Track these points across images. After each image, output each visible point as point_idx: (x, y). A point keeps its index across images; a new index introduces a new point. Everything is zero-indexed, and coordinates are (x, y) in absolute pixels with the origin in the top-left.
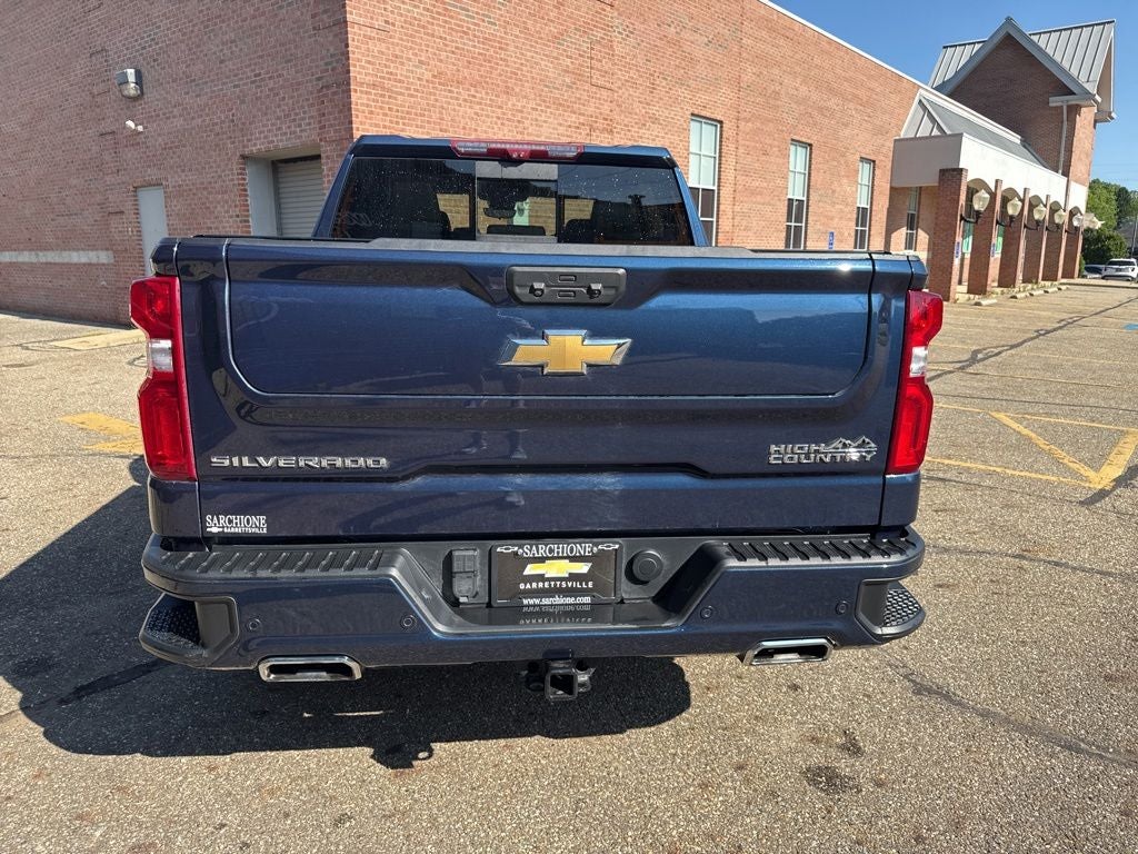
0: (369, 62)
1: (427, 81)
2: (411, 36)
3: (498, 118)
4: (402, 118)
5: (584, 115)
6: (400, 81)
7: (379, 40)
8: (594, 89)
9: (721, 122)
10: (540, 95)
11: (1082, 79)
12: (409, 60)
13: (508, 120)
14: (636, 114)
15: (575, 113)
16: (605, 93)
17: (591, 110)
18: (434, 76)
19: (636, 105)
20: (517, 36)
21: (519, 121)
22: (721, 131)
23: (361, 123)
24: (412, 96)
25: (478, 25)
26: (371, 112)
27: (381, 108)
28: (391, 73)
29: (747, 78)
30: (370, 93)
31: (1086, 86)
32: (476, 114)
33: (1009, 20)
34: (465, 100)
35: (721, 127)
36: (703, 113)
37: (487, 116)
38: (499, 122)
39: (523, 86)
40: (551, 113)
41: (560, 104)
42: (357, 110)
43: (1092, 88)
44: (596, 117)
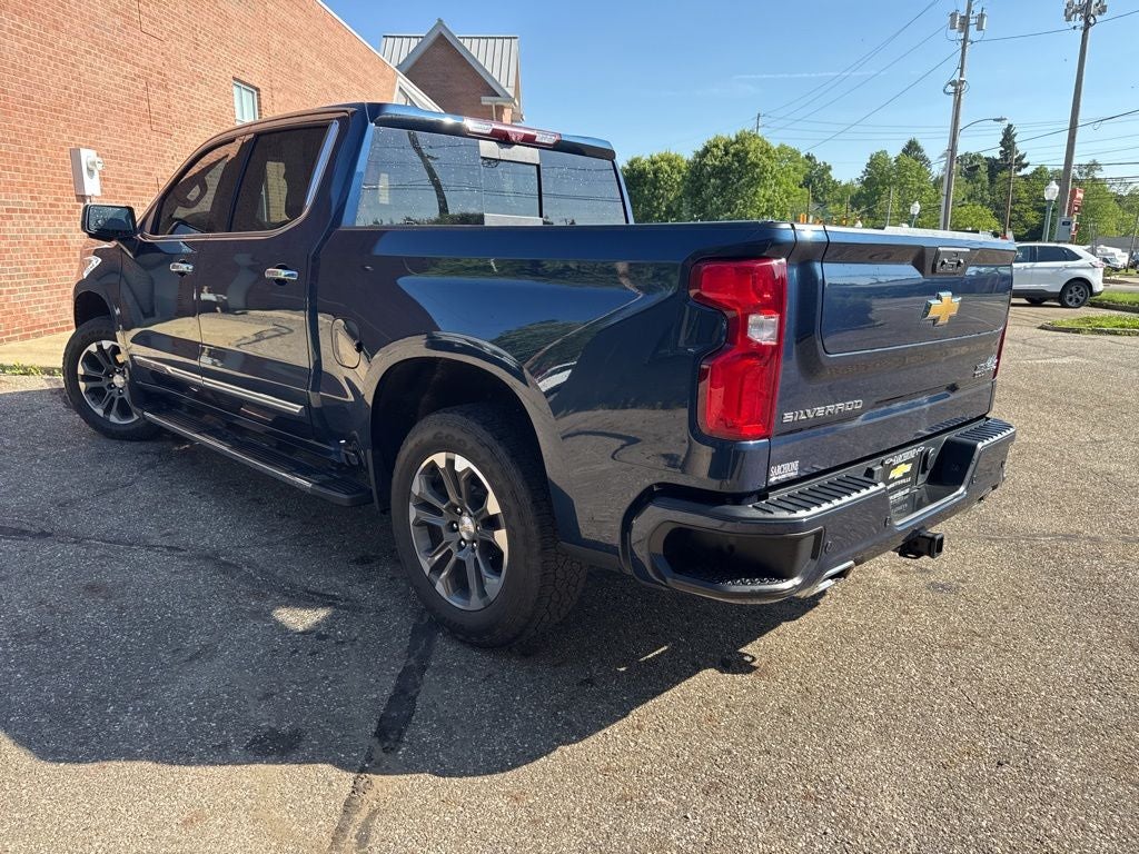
3: (50, 57)
5: (138, 65)
8: (145, 37)
9: (257, 89)
10: (92, 37)
11: (503, 84)
13: (62, 62)
14: (185, 71)
15: (129, 62)
16: (156, 43)
17: (144, 61)
19: (184, 61)
21: (73, 65)
22: (259, 99)
29: (275, 46)
31: (507, 89)
32: (25, 49)
33: (440, 21)
35: (259, 95)
36: (243, 78)
37: (38, 54)
38: (52, 63)
39: (71, 21)
40: (105, 59)
41: (114, 50)
43: (511, 92)
44: (150, 70)
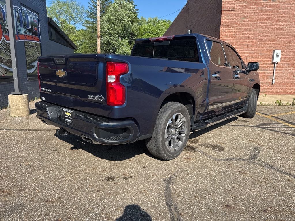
0: (227, 20)
1: (246, 22)
2: (242, 10)
4: (236, 33)
6: (237, 23)
7: (231, 13)
12: (241, 17)
18: (249, 20)
20: (284, 3)
23: (222, 36)
24: (240, 27)
25: (268, 3)
26: (226, 33)
27: (229, 31)
28: (234, 22)
30: (226, 28)
34: (260, 25)
42: (222, 33)
